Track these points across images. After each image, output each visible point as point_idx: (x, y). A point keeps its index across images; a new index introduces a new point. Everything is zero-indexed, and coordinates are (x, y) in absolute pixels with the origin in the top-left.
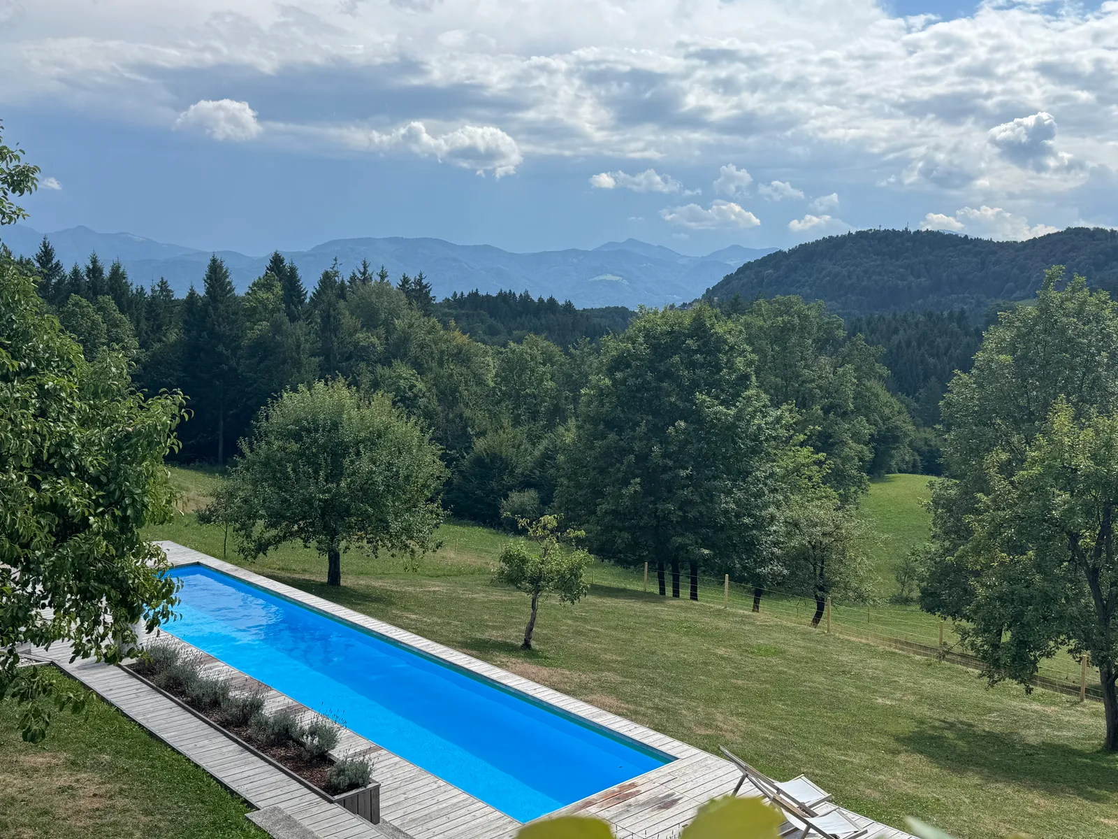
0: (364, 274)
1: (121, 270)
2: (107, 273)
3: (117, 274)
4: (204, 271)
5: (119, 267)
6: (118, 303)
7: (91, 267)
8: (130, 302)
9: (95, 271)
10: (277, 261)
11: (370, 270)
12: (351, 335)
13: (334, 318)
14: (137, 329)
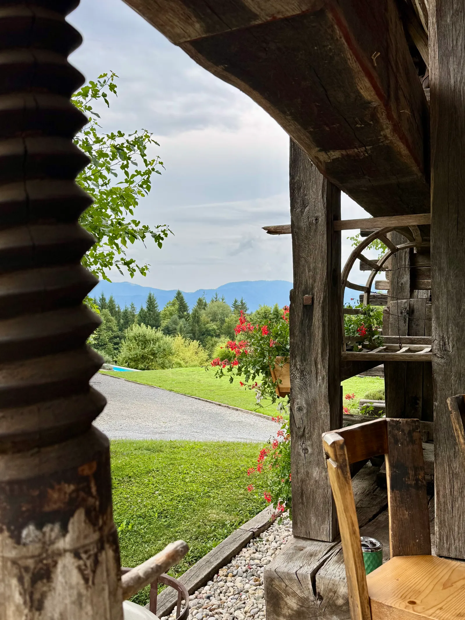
0: (216, 298)
1: (113, 299)
2: (107, 301)
3: (111, 301)
4: (147, 298)
5: (112, 298)
6: (112, 313)
7: (101, 298)
8: (116, 312)
9: (103, 299)
10: (179, 293)
11: (218, 298)
12: (205, 325)
13: (197, 317)
14: (118, 323)
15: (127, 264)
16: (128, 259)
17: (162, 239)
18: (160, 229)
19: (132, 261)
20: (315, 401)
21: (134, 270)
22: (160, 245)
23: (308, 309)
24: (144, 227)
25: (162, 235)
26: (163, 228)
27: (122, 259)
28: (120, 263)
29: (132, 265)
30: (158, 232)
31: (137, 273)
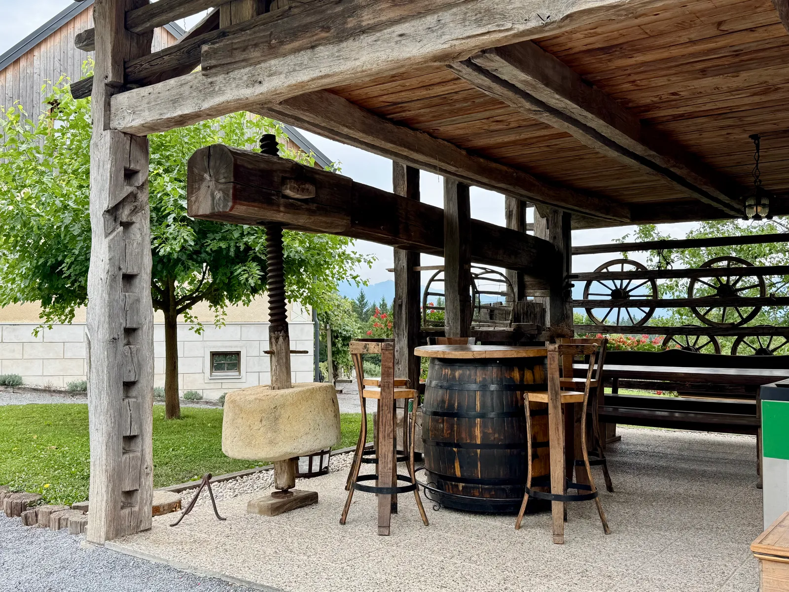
15: (354, 278)
16: (355, 275)
17: (372, 263)
18: (370, 256)
19: (358, 276)
20: (402, 347)
21: (360, 282)
22: (370, 267)
23: (400, 306)
24: (360, 255)
25: (372, 260)
26: (372, 256)
27: (351, 275)
28: (350, 277)
29: (357, 279)
30: (368, 258)
31: (361, 285)
